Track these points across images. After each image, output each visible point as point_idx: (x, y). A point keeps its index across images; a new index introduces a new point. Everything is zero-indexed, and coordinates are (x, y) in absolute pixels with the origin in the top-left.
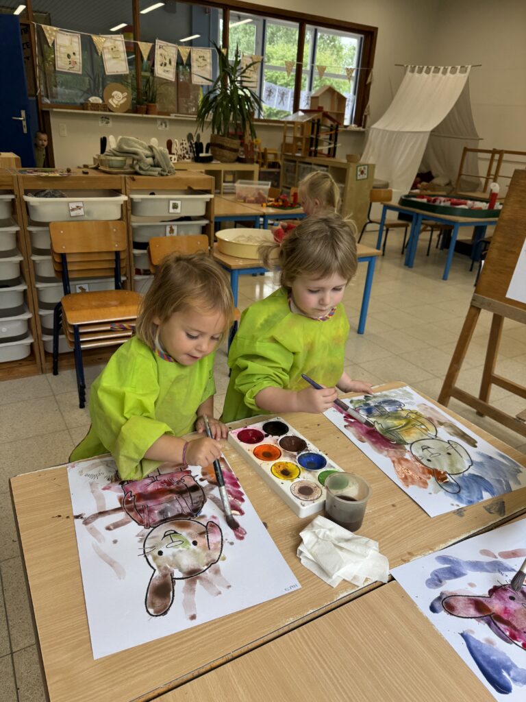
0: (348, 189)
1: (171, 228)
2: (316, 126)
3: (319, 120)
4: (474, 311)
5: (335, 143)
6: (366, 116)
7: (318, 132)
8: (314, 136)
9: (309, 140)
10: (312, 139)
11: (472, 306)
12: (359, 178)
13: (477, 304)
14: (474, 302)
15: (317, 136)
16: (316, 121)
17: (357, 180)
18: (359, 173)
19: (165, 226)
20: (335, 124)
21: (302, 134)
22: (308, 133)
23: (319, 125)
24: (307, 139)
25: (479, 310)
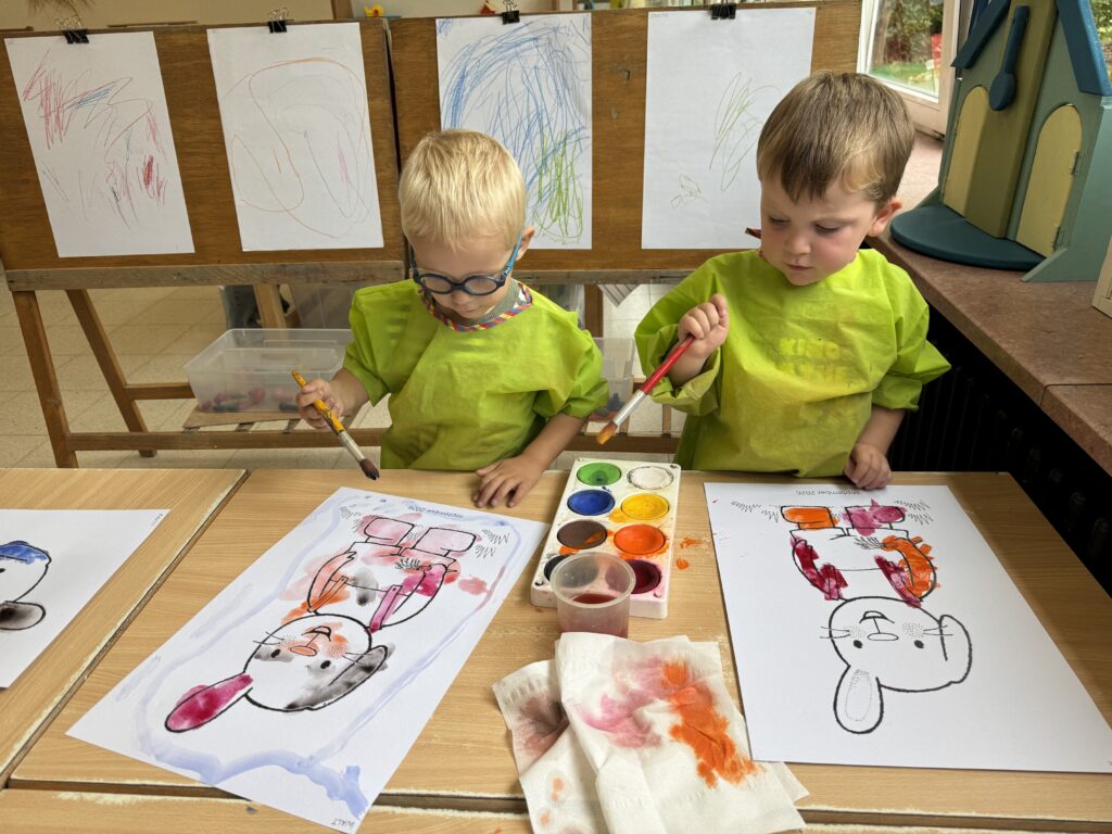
4: (22, 299)
11: (16, 294)
13: (23, 287)
14: (14, 286)
25: (32, 294)
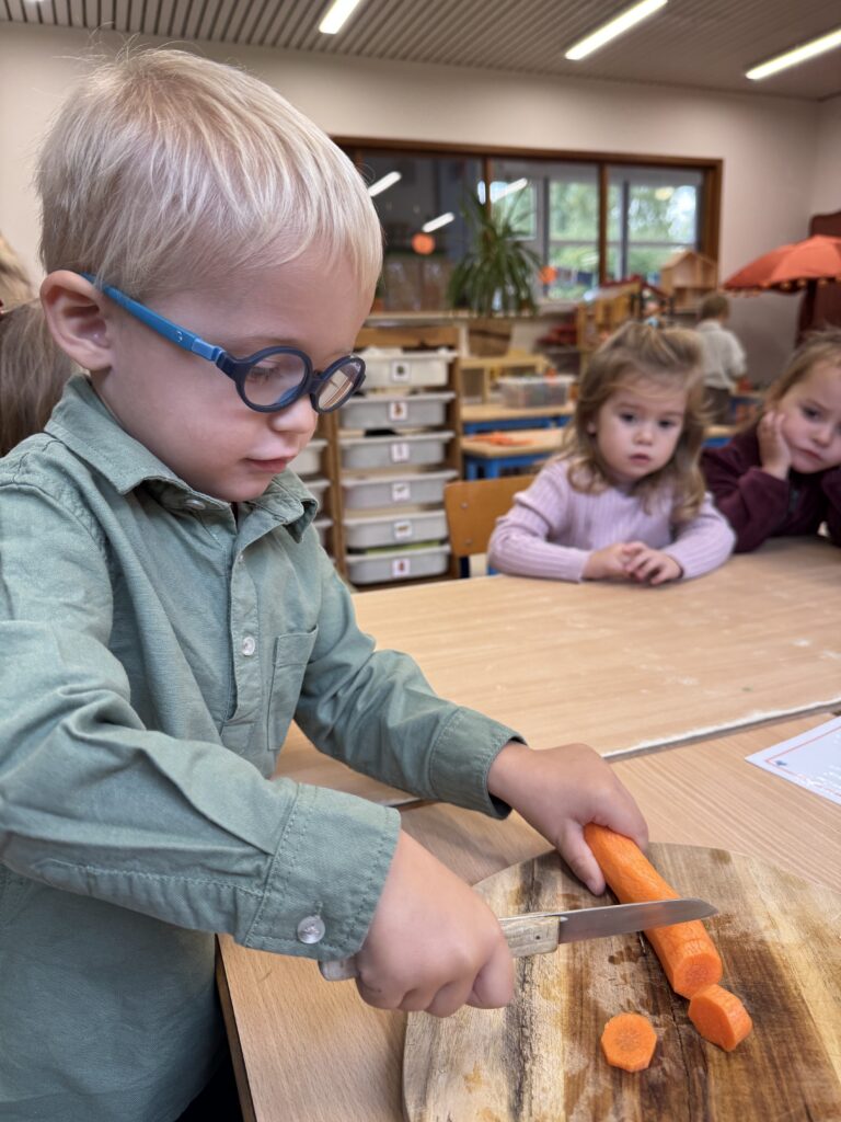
1: (397, 406)
19: (389, 403)
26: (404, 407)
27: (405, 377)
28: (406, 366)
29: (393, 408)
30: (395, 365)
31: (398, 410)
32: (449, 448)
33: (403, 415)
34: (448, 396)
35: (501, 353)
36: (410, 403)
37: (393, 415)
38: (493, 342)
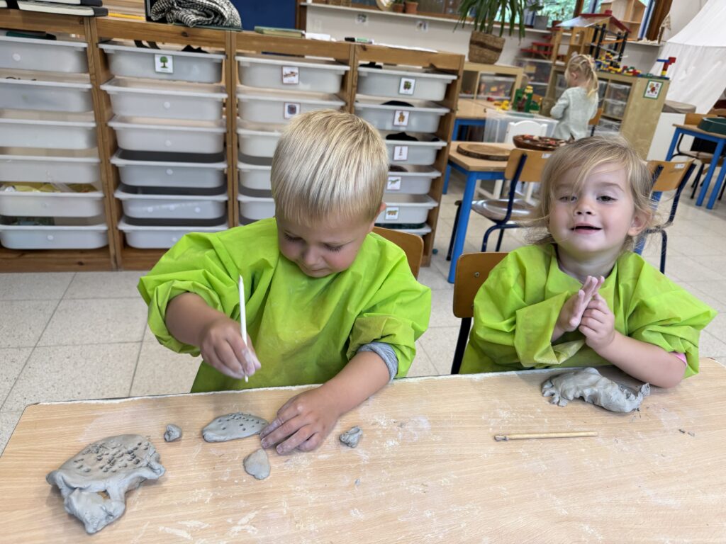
0: (631, 107)
1: (401, 114)
2: (599, 32)
3: (604, 26)
5: (621, 55)
6: (663, 28)
7: (601, 40)
8: (595, 45)
9: (589, 49)
10: (592, 47)
12: (647, 95)
15: (599, 44)
16: (601, 27)
17: (644, 97)
18: (649, 89)
19: (395, 111)
20: (623, 33)
21: (581, 43)
22: (588, 41)
23: (603, 31)
24: (586, 47)
26: (406, 115)
27: (410, 91)
28: (412, 81)
29: (398, 115)
30: (404, 80)
31: (402, 118)
32: (440, 153)
33: (405, 123)
34: (443, 111)
35: (491, 62)
36: (410, 112)
37: (397, 122)
38: (487, 52)
